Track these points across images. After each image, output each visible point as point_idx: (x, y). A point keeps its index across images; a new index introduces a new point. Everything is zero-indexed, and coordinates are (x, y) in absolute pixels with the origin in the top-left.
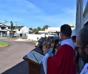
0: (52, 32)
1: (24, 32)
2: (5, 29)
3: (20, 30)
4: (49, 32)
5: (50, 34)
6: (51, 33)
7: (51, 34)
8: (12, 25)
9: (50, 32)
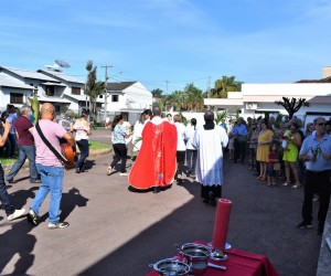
0: (258, 104)
1: (133, 106)
2: (59, 96)
3: (120, 97)
4: (245, 103)
5: (250, 111)
6: (255, 107)
7: (256, 112)
8: (92, 76)
9: (250, 103)
